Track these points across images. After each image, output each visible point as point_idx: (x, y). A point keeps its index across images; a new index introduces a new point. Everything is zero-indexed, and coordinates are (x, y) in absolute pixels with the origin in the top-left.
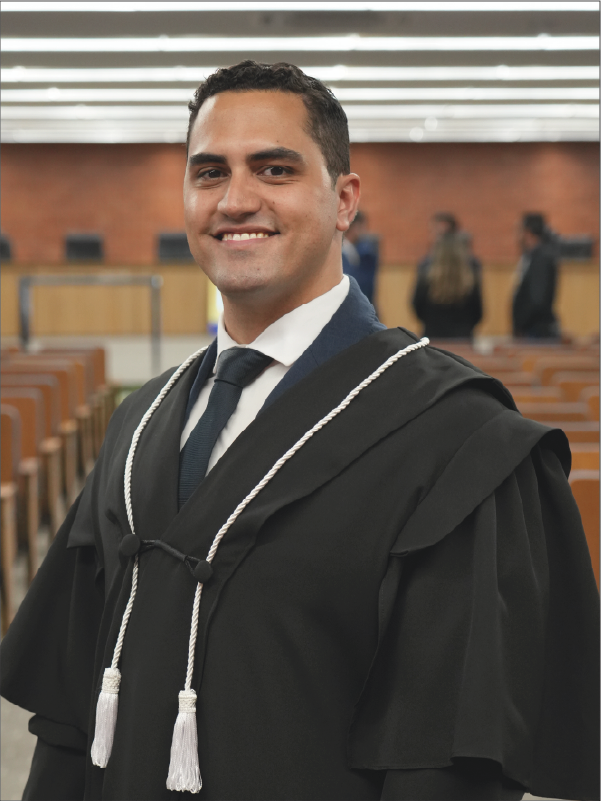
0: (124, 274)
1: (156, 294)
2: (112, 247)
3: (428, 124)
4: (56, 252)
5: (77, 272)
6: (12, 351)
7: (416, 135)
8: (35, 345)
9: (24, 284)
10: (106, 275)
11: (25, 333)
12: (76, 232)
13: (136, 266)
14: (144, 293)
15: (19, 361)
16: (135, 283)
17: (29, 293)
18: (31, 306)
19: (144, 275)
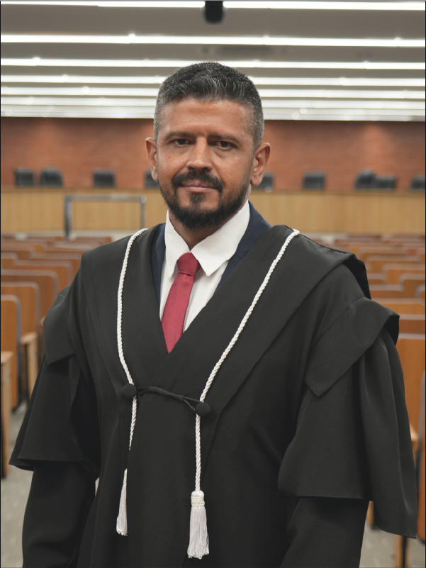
0: (125, 195)
1: (143, 206)
2: (120, 179)
3: (302, 111)
4: (88, 181)
5: (99, 193)
6: (58, 239)
7: (295, 117)
8: (73, 235)
9: (67, 200)
10: (115, 195)
11: (67, 228)
12: (99, 170)
13: (133, 190)
14: (138, 206)
15: (62, 245)
16: (133, 200)
17: (71, 205)
18: (71, 213)
19: (137, 195)
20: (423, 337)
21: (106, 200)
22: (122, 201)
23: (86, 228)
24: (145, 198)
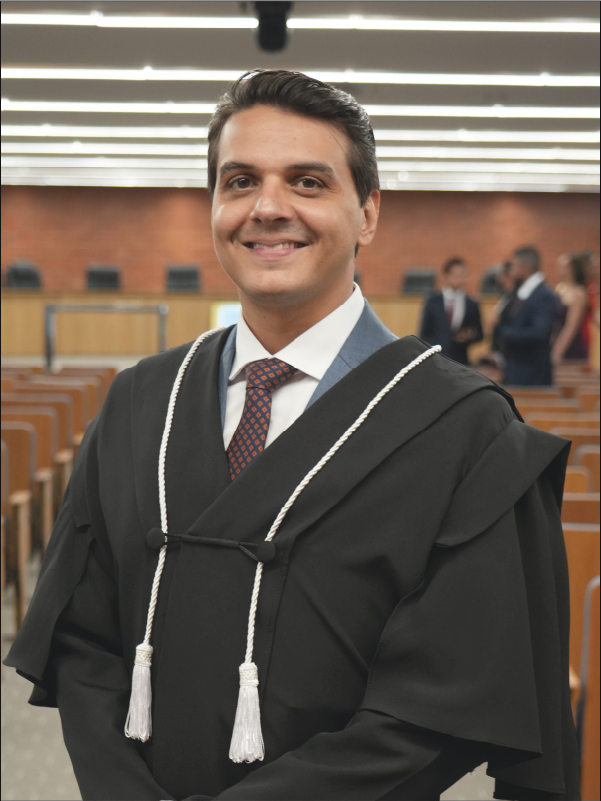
0: (136, 303)
1: (162, 319)
2: (127, 279)
3: (400, 176)
4: (79, 282)
5: (96, 301)
6: (36, 371)
8: (59, 364)
9: (49, 310)
10: (120, 303)
11: (49, 352)
12: (96, 265)
13: (148, 295)
14: (154, 319)
15: (41, 381)
16: (147, 311)
17: (54, 318)
18: (54, 330)
19: (154, 303)
20: (597, 528)
21: (106, 310)
22: (130, 311)
23: (76, 353)
24: (166, 306)
